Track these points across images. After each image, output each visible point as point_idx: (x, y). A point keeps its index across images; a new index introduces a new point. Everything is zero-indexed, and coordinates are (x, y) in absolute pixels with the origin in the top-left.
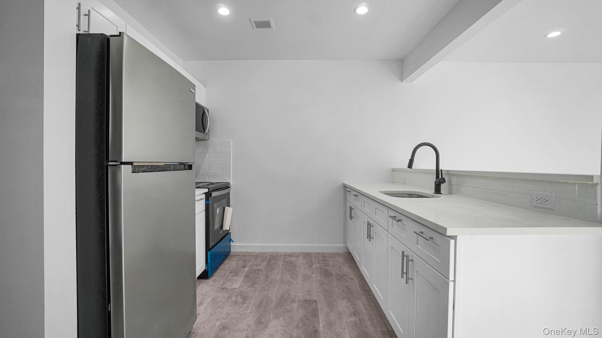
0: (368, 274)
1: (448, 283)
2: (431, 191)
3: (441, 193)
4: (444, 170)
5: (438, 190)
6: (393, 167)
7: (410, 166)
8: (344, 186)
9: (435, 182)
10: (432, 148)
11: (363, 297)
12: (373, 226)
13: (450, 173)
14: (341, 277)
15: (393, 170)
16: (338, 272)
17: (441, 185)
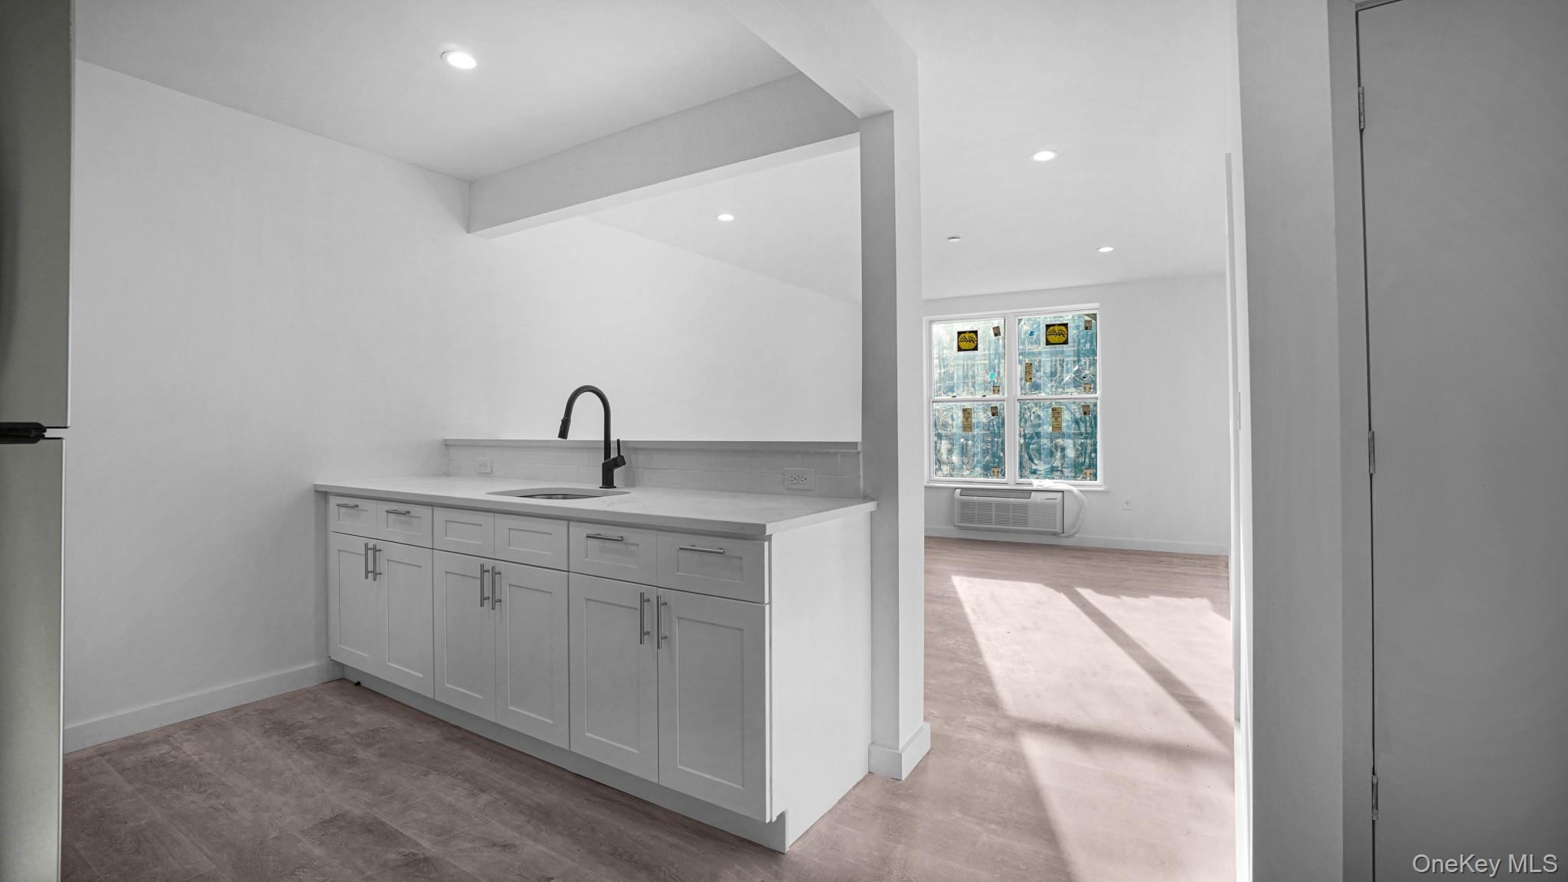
0: (475, 695)
1: (764, 608)
2: (596, 483)
3: (615, 485)
4: (624, 442)
5: (608, 482)
6: (447, 438)
7: (563, 433)
8: (316, 491)
9: (603, 464)
10: (598, 398)
11: (468, 753)
12: (500, 574)
13: (629, 446)
14: (370, 738)
15: (447, 445)
16: (352, 731)
17: (615, 471)
